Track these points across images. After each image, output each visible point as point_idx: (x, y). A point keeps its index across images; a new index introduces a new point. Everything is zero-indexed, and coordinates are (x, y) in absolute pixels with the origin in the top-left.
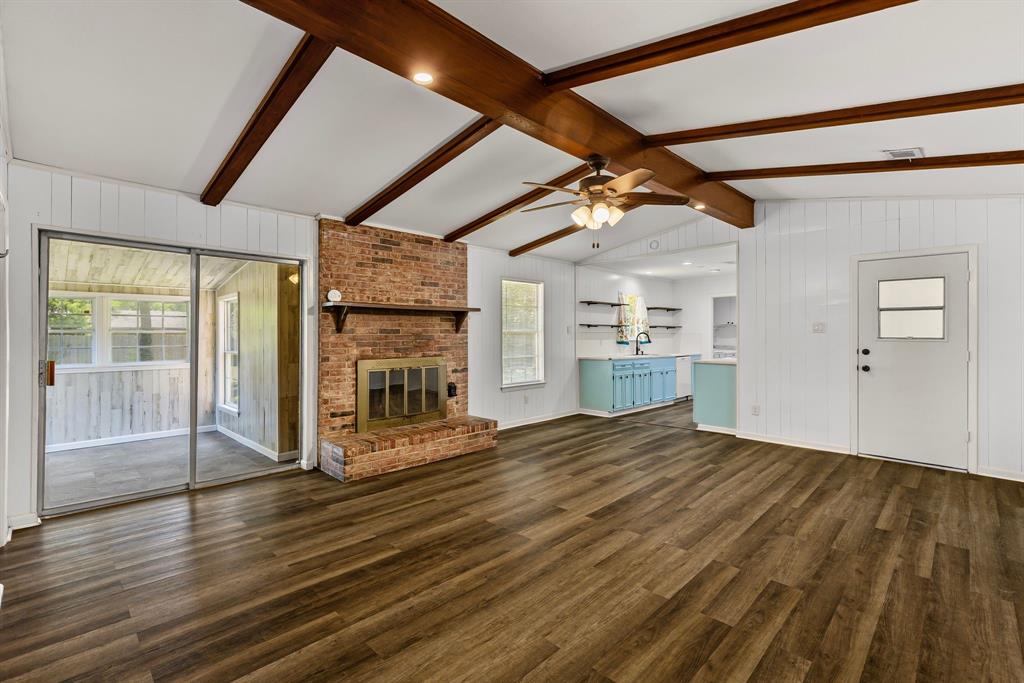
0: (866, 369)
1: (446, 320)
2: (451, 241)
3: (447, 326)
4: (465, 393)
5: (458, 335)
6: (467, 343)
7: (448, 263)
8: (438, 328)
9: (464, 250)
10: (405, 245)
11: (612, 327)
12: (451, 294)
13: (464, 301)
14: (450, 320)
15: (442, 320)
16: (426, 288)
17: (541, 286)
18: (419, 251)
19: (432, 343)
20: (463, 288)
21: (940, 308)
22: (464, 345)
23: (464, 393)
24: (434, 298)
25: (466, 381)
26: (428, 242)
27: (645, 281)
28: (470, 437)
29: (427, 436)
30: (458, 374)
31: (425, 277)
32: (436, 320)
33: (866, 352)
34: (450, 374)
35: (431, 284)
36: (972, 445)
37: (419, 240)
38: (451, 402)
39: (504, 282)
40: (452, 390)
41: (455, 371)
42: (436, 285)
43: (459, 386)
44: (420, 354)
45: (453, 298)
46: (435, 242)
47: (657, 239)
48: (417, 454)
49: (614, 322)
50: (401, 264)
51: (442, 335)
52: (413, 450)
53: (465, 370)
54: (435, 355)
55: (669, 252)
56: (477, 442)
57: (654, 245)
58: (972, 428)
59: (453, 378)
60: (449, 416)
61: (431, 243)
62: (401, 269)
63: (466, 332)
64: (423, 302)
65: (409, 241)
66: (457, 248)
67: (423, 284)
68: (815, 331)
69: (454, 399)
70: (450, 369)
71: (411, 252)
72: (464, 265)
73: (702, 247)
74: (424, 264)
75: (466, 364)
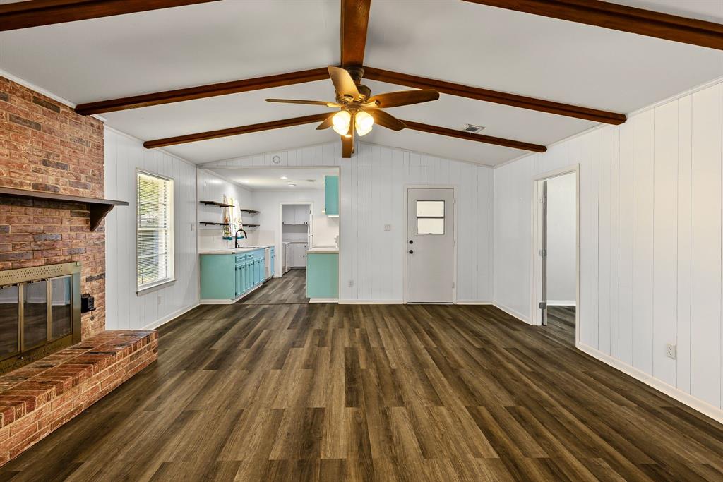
0: (411, 252)
1: (80, 215)
2: (85, 115)
3: (79, 222)
4: (102, 304)
5: (94, 234)
6: (104, 243)
7: (80, 140)
8: (67, 226)
9: (99, 129)
10: (16, 102)
11: (220, 224)
12: (83, 181)
13: (101, 193)
14: (83, 215)
15: (73, 215)
16: (51, 169)
17: (170, 184)
18: (39, 114)
19: (59, 245)
20: (99, 177)
21: (442, 218)
22: (101, 246)
23: (100, 304)
24: (61, 183)
25: (104, 290)
26: (53, 106)
27: (242, 188)
28: (132, 358)
29: (81, 374)
30: (94, 283)
31: (48, 155)
32: (65, 214)
33: (411, 242)
34: (83, 283)
35: (57, 165)
36: (455, 290)
37: (39, 100)
38: (86, 318)
39: (139, 175)
40: (87, 304)
41: (90, 279)
42: (64, 167)
43: (95, 297)
44: (42, 261)
45: (86, 187)
46: (62, 109)
47: (279, 154)
48: (69, 405)
49: (221, 221)
50: (10, 129)
51: (73, 234)
52: (63, 400)
53: (102, 276)
54: (64, 262)
55: (288, 167)
56: (138, 362)
57: (276, 160)
58: (455, 281)
59: (87, 288)
60: (84, 338)
61: (57, 110)
62: (11, 136)
63: (102, 230)
64: (46, 188)
65: (23, 96)
66: (92, 125)
67: (45, 163)
68: (386, 230)
69: (89, 315)
70: (83, 278)
71: (27, 114)
72: (100, 147)
73: (314, 167)
74: (47, 136)
75: (103, 270)
